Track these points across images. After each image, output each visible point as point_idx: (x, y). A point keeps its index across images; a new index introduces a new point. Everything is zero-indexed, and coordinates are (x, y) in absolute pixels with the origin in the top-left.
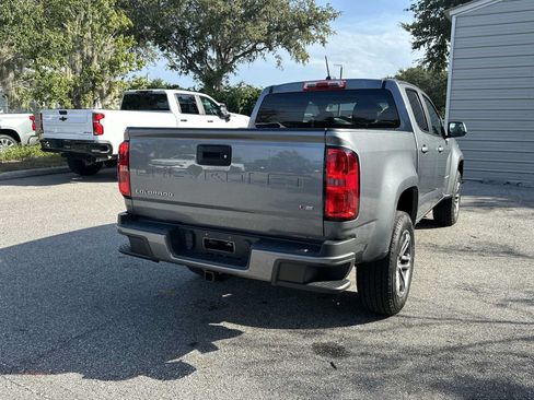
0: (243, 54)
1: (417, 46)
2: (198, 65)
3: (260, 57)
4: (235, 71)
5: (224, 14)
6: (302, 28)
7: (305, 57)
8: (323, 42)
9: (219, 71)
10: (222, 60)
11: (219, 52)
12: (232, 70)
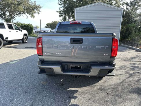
0: (17, 14)
1: (60, 16)
2: (3, 16)
3: (22, 16)
4: (15, 18)
5: (12, 3)
6: (33, 9)
7: (34, 17)
8: (38, 13)
9: (10, 18)
10: (11, 15)
11: (10, 13)
12: (13, 18)
